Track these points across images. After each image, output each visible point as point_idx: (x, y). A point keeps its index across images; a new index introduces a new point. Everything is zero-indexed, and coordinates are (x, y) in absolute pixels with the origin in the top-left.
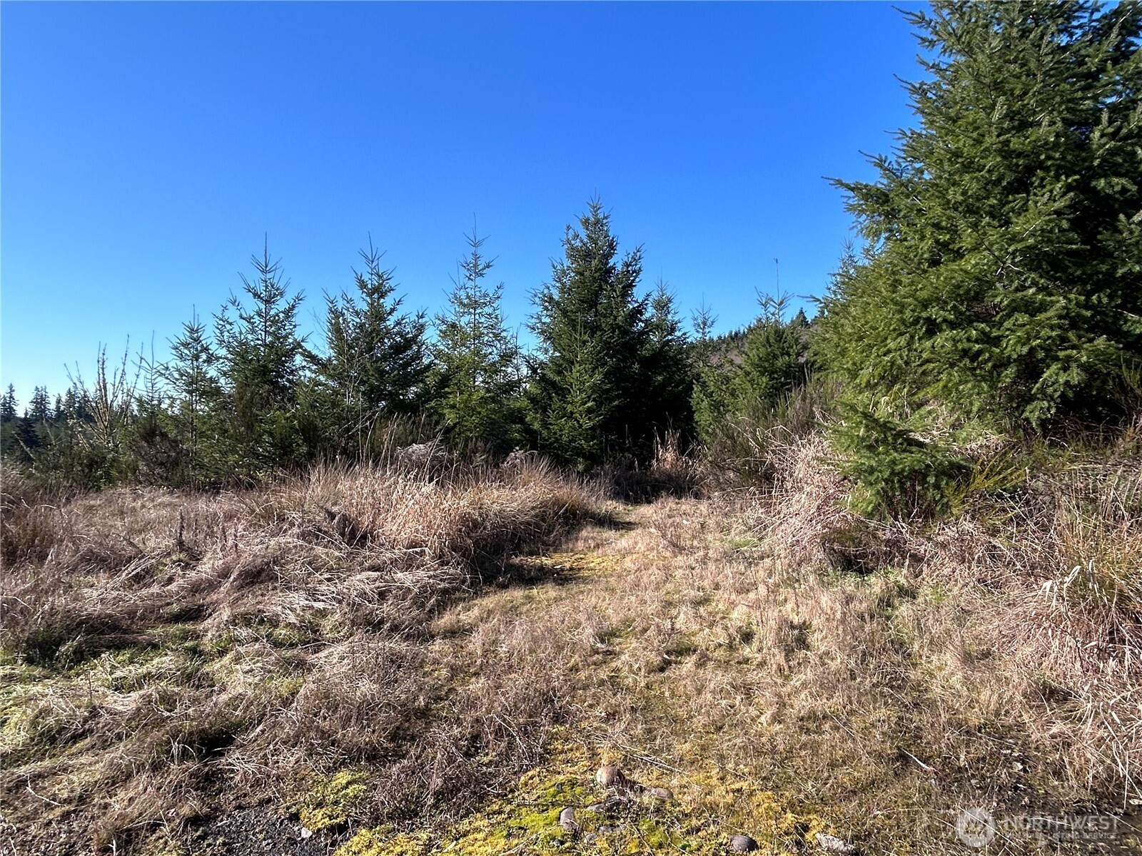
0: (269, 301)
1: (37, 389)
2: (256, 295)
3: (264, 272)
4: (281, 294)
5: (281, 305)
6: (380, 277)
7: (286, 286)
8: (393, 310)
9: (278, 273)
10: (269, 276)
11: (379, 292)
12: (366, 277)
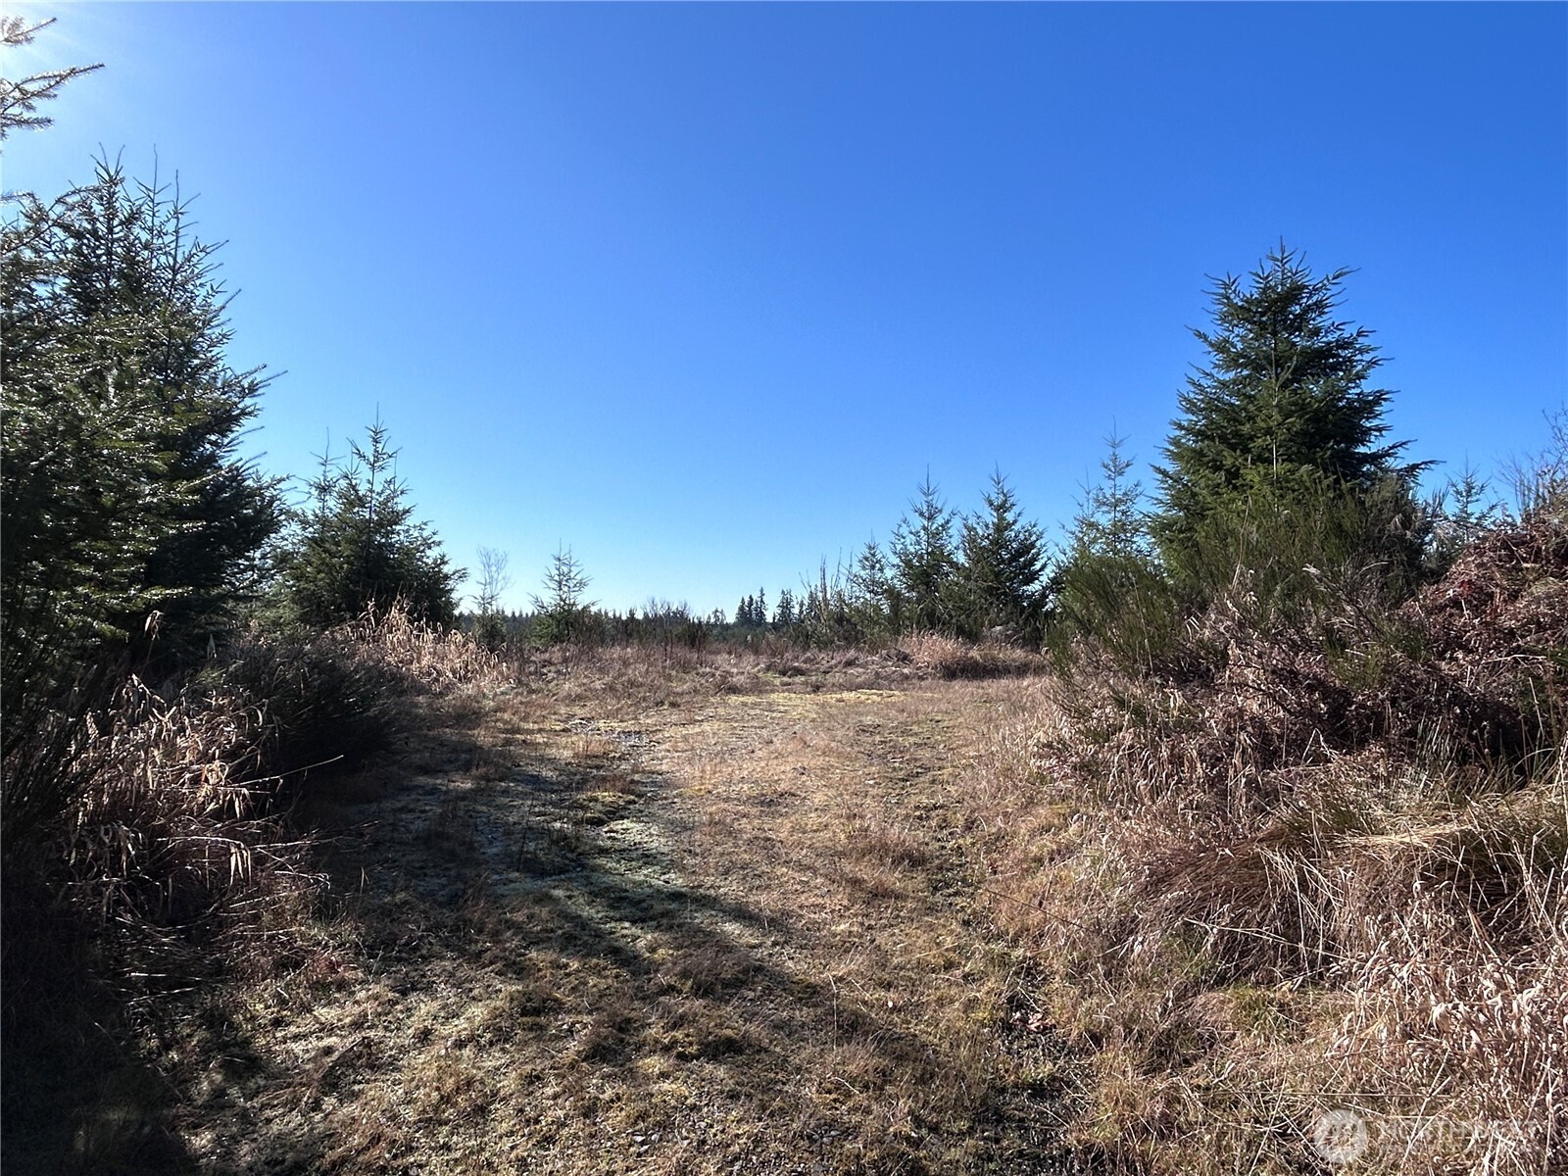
0: (931, 518)
1: (783, 592)
2: (922, 514)
3: (927, 494)
4: (940, 511)
5: (940, 520)
6: (1005, 495)
7: (944, 504)
8: (1015, 522)
9: (936, 495)
10: (930, 498)
11: (1001, 508)
12: (993, 497)
